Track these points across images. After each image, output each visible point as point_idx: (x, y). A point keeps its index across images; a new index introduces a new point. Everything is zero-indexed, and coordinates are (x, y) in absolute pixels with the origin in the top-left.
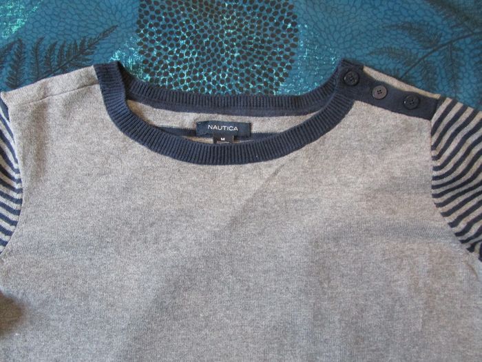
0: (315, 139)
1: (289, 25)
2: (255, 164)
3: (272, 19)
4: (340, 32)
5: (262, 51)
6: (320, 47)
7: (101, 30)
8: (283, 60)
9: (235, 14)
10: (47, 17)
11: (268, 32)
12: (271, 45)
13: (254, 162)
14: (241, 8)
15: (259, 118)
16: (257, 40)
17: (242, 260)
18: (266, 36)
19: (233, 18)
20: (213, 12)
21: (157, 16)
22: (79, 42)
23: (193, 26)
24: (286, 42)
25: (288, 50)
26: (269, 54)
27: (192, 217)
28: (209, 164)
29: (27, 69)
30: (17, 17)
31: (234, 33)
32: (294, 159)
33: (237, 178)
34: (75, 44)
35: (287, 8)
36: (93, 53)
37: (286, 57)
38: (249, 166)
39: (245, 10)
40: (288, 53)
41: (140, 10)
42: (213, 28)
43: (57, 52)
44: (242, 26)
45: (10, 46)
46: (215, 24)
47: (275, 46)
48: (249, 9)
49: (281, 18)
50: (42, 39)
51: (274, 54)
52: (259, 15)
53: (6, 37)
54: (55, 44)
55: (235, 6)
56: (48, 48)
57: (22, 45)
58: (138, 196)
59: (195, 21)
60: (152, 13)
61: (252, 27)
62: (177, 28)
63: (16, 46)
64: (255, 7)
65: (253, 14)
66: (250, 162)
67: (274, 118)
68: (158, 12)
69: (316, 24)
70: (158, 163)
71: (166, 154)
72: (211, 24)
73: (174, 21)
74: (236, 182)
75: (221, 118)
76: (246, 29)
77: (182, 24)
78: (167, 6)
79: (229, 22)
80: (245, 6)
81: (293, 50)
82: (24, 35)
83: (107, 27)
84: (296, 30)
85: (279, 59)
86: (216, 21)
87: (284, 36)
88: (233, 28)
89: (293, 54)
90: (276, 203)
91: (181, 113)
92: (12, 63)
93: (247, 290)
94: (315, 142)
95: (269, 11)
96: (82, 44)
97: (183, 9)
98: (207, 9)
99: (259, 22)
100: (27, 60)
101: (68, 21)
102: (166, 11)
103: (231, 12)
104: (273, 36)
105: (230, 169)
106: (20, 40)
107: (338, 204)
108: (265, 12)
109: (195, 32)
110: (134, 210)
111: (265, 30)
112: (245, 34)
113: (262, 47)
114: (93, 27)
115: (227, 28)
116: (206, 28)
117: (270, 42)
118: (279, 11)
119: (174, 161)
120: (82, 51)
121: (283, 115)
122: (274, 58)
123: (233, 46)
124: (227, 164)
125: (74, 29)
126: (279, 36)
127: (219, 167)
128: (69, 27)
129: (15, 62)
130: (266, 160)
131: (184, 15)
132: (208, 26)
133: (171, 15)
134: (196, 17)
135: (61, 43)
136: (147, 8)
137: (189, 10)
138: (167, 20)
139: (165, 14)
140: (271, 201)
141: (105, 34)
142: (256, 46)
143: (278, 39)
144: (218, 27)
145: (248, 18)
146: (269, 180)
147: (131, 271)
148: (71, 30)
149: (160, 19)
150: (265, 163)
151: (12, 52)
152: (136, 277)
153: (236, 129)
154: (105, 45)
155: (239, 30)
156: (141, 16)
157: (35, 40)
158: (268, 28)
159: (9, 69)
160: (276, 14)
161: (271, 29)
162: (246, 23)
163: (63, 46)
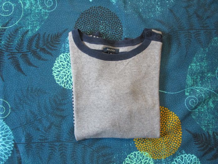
0: (140, 53)
1: (120, 29)
2: (122, 61)
3: (115, 27)
4: (135, 31)
5: (112, 36)
6: (129, 35)
7: (63, 30)
8: (118, 39)
9: (104, 25)
10: (47, 26)
11: (114, 30)
12: (115, 34)
13: (121, 60)
14: (106, 23)
15: (121, 48)
16: (111, 33)
17: (119, 90)
18: (113, 31)
19: (104, 26)
20: (97, 25)
21: (81, 26)
22: (56, 34)
23: (92, 29)
24: (119, 33)
25: (120, 36)
26: (114, 37)
27: (103, 77)
28: (107, 60)
29: (41, 42)
30: (37, 26)
31: (104, 31)
32: (134, 59)
33: (116, 65)
34: (55, 34)
35: (119, 24)
36: (61, 37)
37: (119, 38)
38: (120, 61)
39: (107, 23)
40: (120, 37)
41: (75, 25)
42: (97, 30)
43: (50, 37)
44: (106, 29)
45: (36, 35)
46: (98, 29)
47: (116, 35)
48: (108, 23)
49: (118, 26)
50: (45, 33)
51: (116, 37)
52: (111, 25)
53: (34, 32)
54: (49, 35)
55: (104, 22)
56: (47, 36)
57: (39, 35)
58: (86, 70)
59: (92, 28)
60: (79, 26)
61: (109, 29)
62: (86, 30)
63: (38, 35)
64: (110, 23)
65: (110, 25)
66: (120, 60)
67: (126, 47)
68: (81, 25)
69: (128, 28)
70: (92, 60)
71: (94, 57)
72: (97, 29)
73: (86, 28)
74: (116, 66)
75: (111, 47)
76: (107, 30)
77: (88, 29)
78: (84, 24)
79: (102, 28)
80: (107, 22)
81: (121, 36)
82: (40, 32)
83: (65, 29)
84: (122, 30)
85: (117, 39)
86: (98, 28)
87: (119, 31)
88: (103, 30)
89: (121, 37)
90: (129, 72)
91: (99, 45)
92: (36, 40)
93: (120, 99)
94: (140, 54)
95: (114, 24)
96: (58, 34)
97: (88, 24)
98: (96, 24)
99: (111, 27)
100: (41, 39)
101: (53, 27)
102: (83, 25)
103: (103, 24)
104: (115, 31)
105: (114, 62)
106: (39, 34)
107: (147, 72)
108: (113, 24)
109: (92, 31)
110: (85, 75)
111: (113, 30)
112: (107, 32)
113: (112, 35)
114: (61, 29)
115: (102, 30)
116: (95, 30)
117: (114, 33)
118: (117, 24)
119: (97, 59)
120: (58, 36)
121: (128, 46)
122: (116, 38)
123: (103, 35)
124: (113, 61)
125: (55, 30)
126: (117, 31)
127: (111, 62)
128: (53, 29)
129: (37, 40)
130: (125, 59)
131: (89, 26)
132: (96, 30)
133: (85, 26)
134: (92, 27)
135: (51, 34)
136: (78, 24)
137: (90, 25)
138: (84, 28)
139: (83, 26)
140: (127, 72)
141: (64, 31)
142: (110, 35)
143: (117, 33)
144: (99, 30)
145: (108, 26)
146: (126, 66)
147: (84, 93)
148: (54, 30)
149: (82, 27)
150: (125, 60)
151: (36, 37)
152: (86, 95)
153: (115, 51)
154: (65, 35)
155: (105, 30)
156: (76, 26)
157: (43, 33)
158: (114, 29)
159: (35, 42)
160: (116, 25)
161: (115, 29)
162: (107, 28)
163: (52, 35)
